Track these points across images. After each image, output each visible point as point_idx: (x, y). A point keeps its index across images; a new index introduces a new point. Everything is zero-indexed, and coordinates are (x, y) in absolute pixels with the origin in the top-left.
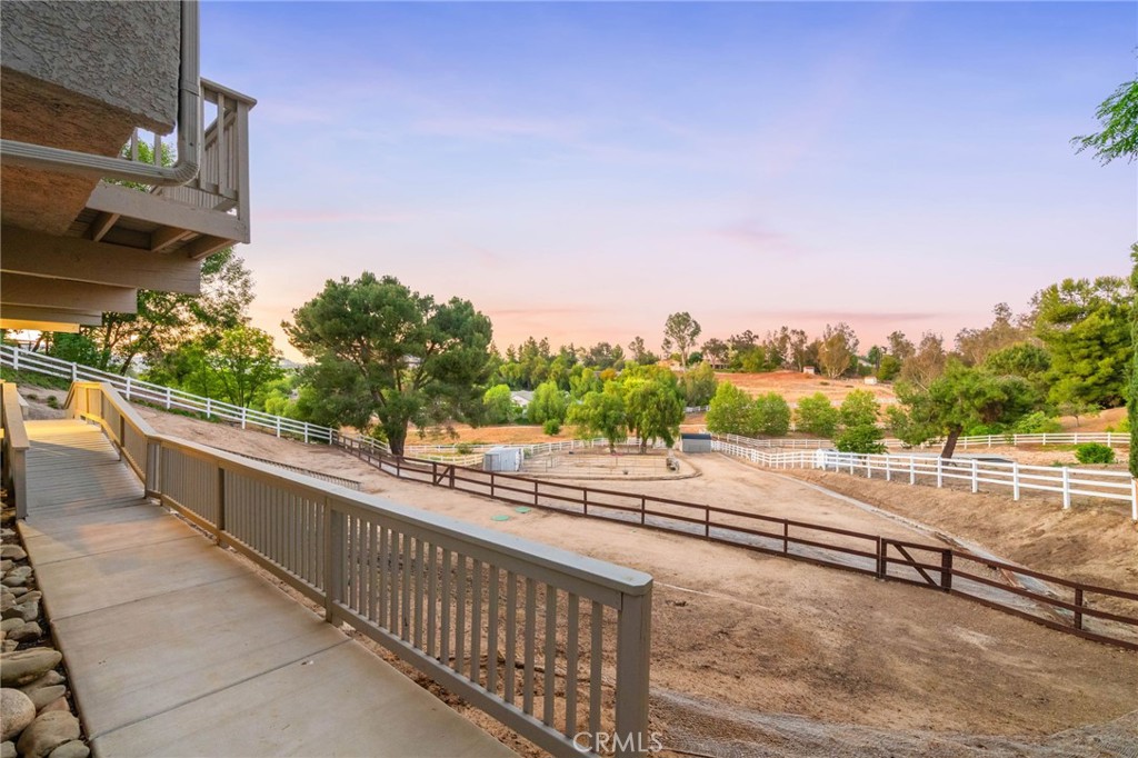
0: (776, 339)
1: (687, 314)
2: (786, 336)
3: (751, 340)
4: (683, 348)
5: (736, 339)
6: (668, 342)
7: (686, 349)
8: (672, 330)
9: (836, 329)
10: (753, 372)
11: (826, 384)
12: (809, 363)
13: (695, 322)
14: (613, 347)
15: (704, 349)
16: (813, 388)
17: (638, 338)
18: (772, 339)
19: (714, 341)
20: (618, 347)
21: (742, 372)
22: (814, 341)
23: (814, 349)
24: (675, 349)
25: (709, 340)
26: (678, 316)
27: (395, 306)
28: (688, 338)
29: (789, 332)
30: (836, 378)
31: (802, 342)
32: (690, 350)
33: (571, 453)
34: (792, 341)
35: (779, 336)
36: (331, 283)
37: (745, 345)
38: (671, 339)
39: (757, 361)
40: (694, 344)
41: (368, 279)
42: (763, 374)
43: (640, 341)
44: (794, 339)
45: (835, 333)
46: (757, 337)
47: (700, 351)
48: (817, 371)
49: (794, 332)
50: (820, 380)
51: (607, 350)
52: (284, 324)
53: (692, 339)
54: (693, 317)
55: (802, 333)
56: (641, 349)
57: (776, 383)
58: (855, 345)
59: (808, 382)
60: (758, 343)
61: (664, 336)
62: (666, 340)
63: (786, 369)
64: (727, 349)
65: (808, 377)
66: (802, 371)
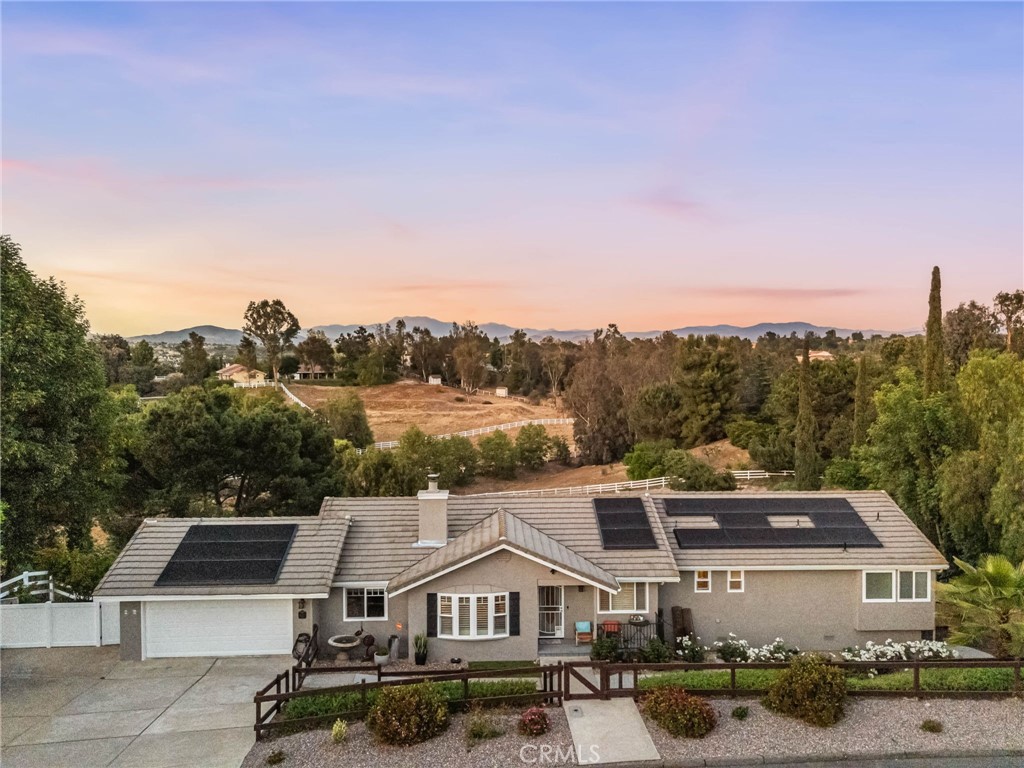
0: (391, 337)
1: (279, 303)
3: (365, 340)
4: (273, 352)
5: (346, 338)
8: (255, 326)
9: (463, 328)
10: (370, 386)
11: (461, 400)
12: (436, 372)
13: (290, 315)
15: (300, 352)
16: (452, 409)
18: (385, 336)
21: (355, 385)
23: (440, 352)
25: (307, 339)
26: (265, 304)
29: (408, 329)
30: (474, 393)
31: (424, 341)
32: (283, 355)
34: (414, 341)
35: (394, 331)
37: (357, 345)
38: (254, 338)
39: (376, 370)
40: (289, 347)
42: (384, 388)
44: (417, 338)
46: (372, 335)
47: (295, 355)
48: (444, 381)
49: (416, 330)
50: (453, 393)
53: (287, 340)
54: (289, 307)
55: (427, 332)
56: (199, 351)
57: (408, 401)
59: (442, 398)
60: (373, 344)
62: (246, 339)
63: (408, 377)
64: (332, 352)
65: (438, 390)
66: (427, 381)
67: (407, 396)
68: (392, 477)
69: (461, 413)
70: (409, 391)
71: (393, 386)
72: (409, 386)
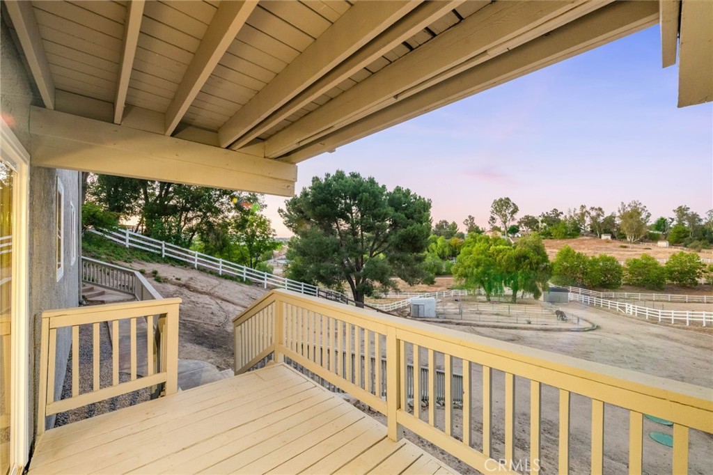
0: (577, 215)
1: (508, 199)
2: (587, 211)
3: (558, 215)
4: (505, 223)
5: (546, 215)
6: (493, 219)
7: (507, 223)
8: (497, 211)
9: (629, 206)
10: (560, 239)
11: (625, 247)
12: (606, 232)
13: (514, 204)
14: (450, 223)
15: (520, 223)
16: (616, 250)
17: (470, 217)
18: (572, 215)
19: (527, 217)
20: (454, 223)
21: (551, 239)
22: (610, 215)
23: (610, 220)
24: (499, 223)
25: (523, 216)
26: (501, 200)
27: (369, 193)
28: (509, 216)
29: (588, 208)
30: (634, 243)
31: (599, 215)
32: (510, 224)
33: (456, 300)
34: (591, 215)
35: (578, 211)
36: (315, 179)
37: (552, 220)
38: (496, 216)
39: (564, 230)
40: (513, 220)
41: (340, 175)
42: (569, 240)
43: (472, 218)
44: (593, 213)
45: (629, 209)
46: (562, 213)
47: (517, 224)
48: (613, 237)
49: (592, 209)
50: (618, 243)
51: (446, 225)
52: (280, 211)
53: (512, 216)
54: (513, 200)
55: (600, 209)
56: (472, 223)
57: (583, 246)
58: (648, 216)
59: (609, 245)
60: (562, 217)
61: (490, 215)
62: (492, 217)
63: (587, 236)
64: (538, 222)
65: (607, 241)
66: (600, 237)
67: (583, 244)
68: (528, 264)
69: (622, 253)
70: (586, 242)
71: (575, 240)
72: (586, 240)
